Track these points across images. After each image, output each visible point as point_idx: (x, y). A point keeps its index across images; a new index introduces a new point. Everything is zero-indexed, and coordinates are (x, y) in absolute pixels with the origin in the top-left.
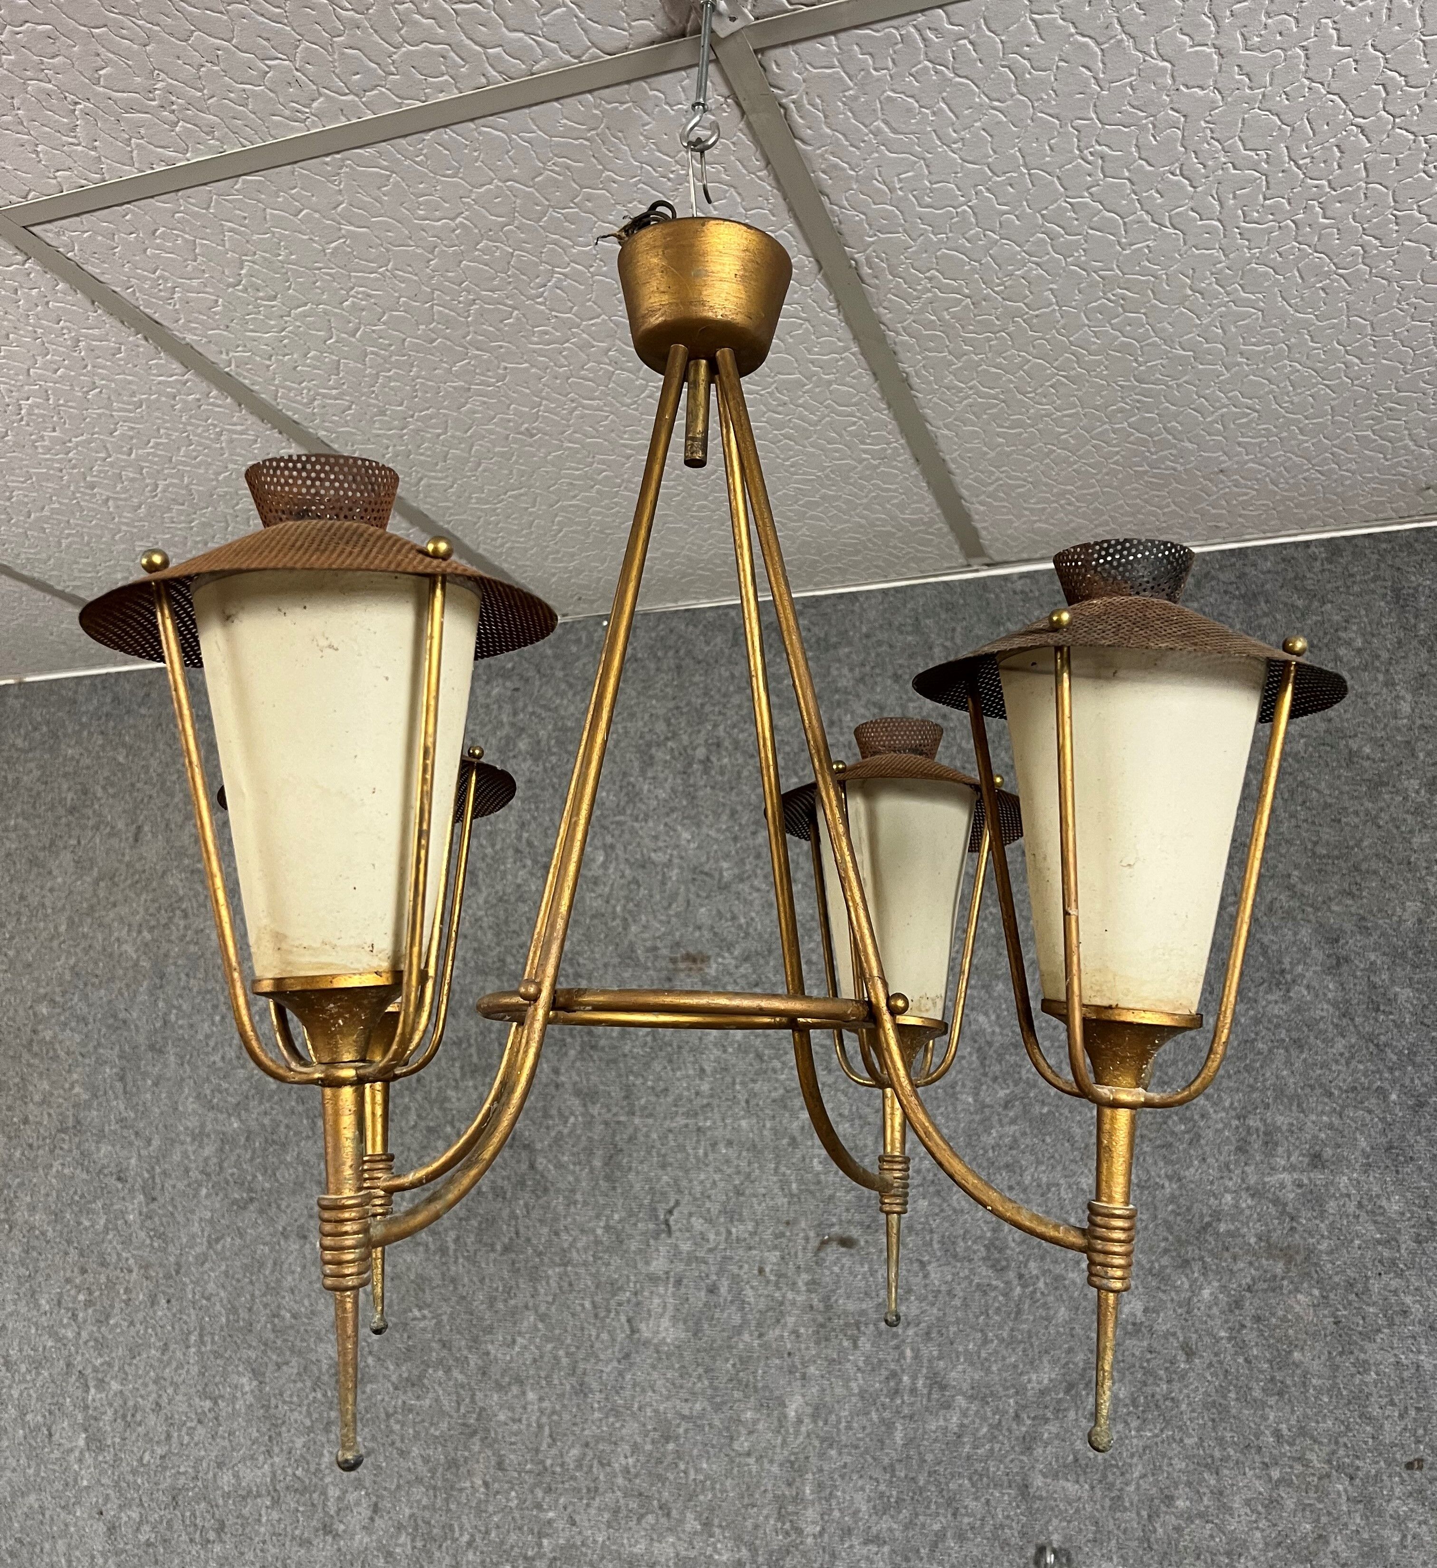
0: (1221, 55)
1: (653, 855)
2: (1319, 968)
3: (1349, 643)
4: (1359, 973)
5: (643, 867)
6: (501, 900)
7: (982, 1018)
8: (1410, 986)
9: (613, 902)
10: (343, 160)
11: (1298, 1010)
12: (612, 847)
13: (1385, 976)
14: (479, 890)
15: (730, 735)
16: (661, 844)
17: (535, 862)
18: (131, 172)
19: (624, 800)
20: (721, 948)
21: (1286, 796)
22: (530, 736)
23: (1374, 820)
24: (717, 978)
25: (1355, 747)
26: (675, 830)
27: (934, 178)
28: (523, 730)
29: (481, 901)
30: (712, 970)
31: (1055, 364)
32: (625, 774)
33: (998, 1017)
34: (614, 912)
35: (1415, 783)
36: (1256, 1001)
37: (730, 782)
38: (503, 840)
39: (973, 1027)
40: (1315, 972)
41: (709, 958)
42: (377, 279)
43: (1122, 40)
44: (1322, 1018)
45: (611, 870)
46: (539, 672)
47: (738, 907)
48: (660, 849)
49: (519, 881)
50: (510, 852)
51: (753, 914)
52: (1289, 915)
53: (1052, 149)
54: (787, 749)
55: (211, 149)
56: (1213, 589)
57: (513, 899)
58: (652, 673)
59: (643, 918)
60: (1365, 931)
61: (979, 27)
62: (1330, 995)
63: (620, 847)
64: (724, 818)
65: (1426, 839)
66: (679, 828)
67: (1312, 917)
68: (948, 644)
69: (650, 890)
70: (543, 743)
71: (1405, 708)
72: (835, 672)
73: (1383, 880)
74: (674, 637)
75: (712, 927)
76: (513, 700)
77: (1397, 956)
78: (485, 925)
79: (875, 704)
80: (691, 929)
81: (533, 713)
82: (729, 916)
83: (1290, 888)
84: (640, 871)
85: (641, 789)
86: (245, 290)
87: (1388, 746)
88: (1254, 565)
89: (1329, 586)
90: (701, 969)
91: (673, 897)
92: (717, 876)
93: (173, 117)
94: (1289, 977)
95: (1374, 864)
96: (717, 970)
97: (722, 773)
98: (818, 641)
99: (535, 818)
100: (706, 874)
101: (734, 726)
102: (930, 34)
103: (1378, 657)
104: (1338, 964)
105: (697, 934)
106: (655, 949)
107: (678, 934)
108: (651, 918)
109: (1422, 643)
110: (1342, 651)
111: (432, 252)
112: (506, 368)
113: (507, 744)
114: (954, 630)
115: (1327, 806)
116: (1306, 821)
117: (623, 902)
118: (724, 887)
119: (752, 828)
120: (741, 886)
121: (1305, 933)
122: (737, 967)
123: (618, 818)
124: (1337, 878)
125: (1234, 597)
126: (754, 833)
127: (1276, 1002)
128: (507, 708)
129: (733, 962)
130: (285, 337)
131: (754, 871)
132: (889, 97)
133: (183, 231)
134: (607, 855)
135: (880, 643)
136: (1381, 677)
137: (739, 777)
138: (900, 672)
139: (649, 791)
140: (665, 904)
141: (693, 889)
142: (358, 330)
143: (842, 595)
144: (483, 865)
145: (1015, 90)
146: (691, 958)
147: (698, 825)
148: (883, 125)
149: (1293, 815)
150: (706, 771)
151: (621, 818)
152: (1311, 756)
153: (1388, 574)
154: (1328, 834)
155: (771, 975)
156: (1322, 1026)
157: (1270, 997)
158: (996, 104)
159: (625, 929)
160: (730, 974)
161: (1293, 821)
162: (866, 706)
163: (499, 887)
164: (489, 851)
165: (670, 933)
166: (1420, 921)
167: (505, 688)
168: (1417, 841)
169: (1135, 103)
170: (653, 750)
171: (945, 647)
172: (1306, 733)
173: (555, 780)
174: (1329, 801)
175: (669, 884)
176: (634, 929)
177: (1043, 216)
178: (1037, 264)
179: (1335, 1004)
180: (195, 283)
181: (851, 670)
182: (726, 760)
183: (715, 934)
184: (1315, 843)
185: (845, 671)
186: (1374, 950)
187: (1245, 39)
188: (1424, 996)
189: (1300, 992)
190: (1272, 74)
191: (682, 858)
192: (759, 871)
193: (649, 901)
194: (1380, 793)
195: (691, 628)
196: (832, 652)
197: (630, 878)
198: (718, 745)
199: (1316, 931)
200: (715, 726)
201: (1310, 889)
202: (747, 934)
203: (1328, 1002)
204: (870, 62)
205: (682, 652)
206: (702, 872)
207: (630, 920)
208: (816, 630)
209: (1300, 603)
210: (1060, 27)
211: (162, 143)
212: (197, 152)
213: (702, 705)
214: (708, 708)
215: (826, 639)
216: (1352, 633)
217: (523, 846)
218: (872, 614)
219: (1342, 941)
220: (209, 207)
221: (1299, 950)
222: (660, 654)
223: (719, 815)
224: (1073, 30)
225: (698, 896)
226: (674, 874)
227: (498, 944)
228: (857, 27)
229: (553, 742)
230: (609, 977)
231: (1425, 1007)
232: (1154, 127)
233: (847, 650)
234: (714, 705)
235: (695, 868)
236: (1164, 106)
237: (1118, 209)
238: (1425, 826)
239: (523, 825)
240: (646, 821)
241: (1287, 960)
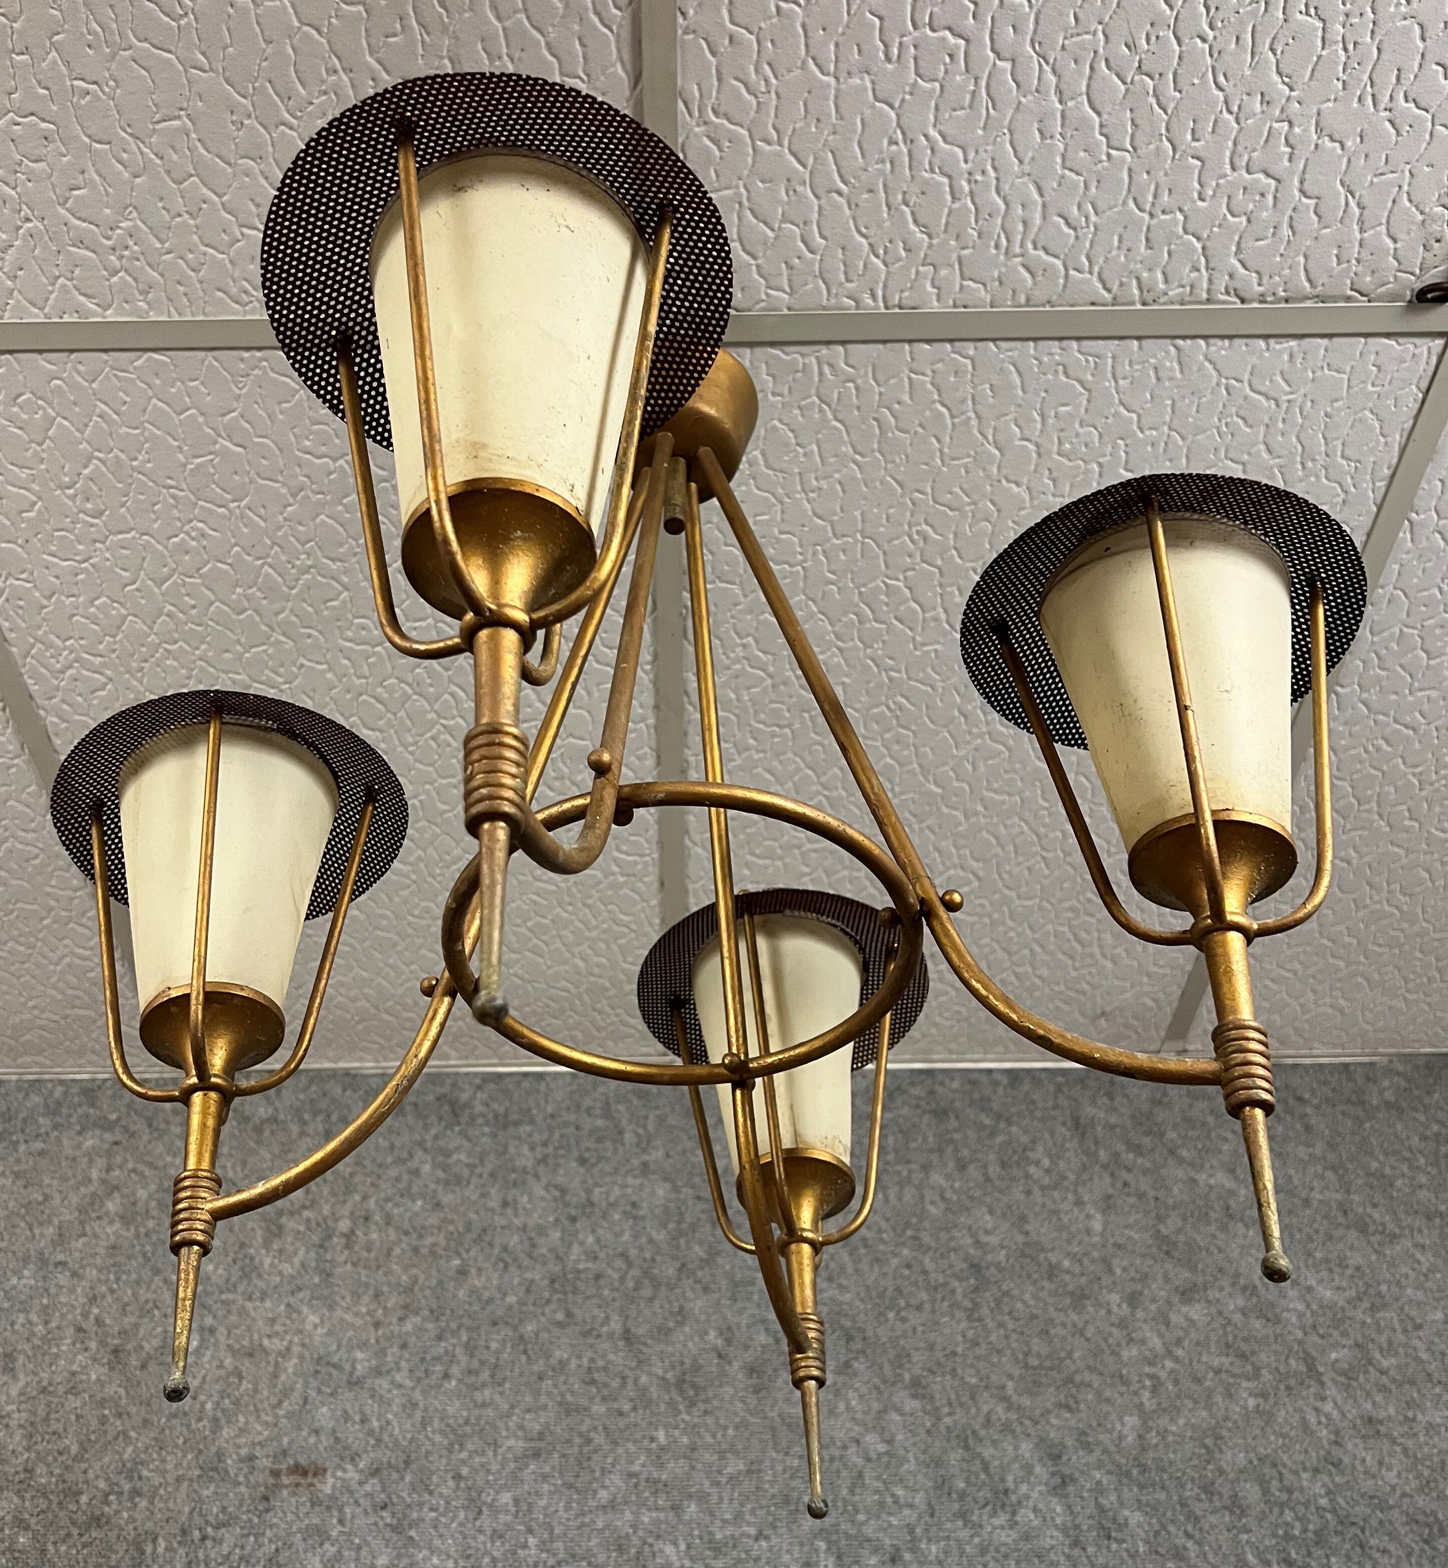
0: (1039, 455)
1: (266, 1342)
2: (1043, 1488)
3: (1037, 1163)
4: (1085, 1494)
5: (251, 1355)
6: (44, 1390)
7: (669, 1549)
8: (1139, 1509)
9: (203, 1398)
10: (261, 359)
11: (1026, 1537)
12: (212, 1330)
13: (1113, 1498)
14: (15, 1378)
15: (382, 1209)
16: (278, 1328)
17: (102, 1343)
18: (37, 316)
19: (236, 1273)
20: (342, 1459)
21: (992, 1305)
22: (124, 1196)
23: (1082, 1333)
24: (333, 1498)
25: (1054, 1261)
26: (299, 1312)
27: (784, 527)
28: (116, 1188)
29: (14, 1393)
30: (327, 1486)
31: (824, 779)
32: (243, 1245)
33: (689, 1547)
34: (202, 1410)
35: (1115, 1298)
36: (981, 1526)
37: (376, 1259)
38: (63, 1316)
39: (658, 1560)
40: (1041, 1493)
41: (325, 1470)
42: (223, 517)
43: (969, 418)
44: (1053, 1547)
45: (206, 1359)
46: (150, 1125)
47: (371, 1407)
48: (277, 1334)
49: (75, 1368)
50: (71, 1331)
51: (390, 1416)
52: (1007, 1429)
53: (888, 520)
54: (451, 1228)
55: (136, 311)
56: (904, 1103)
57: (61, 1389)
58: (294, 1136)
59: (241, 1419)
60: (1086, 1446)
61: (866, 373)
62: (1058, 1521)
63: (222, 1331)
64: (366, 1299)
65: (1134, 1352)
66: (305, 1309)
67: (1031, 1431)
68: (641, 1131)
69: (256, 1384)
70: (140, 1204)
71: (1097, 1225)
72: (512, 1150)
73: (1098, 1393)
74: (327, 1101)
75: (334, 1431)
76: (109, 1154)
77: (1122, 1474)
78: (13, 1423)
79: (556, 1187)
80: (304, 1433)
81: (134, 1171)
82: (357, 1418)
83: (1006, 1399)
84: (247, 1362)
85: (261, 1263)
86: (73, 498)
87: (1086, 1261)
88: (942, 1084)
89: (1014, 1110)
90: (312, 1485)
91: (286, 1393)
92: (347, 1367)
93: (117, 264)
94: (1013, 1498)
95: (1088, 1377)
96: (334, 1486)
97: (369, 1251)
98: (496, 1117)
99: (112, 1291)
100: (334, 1366)
101: (388, 1200)
102: (826, 370)
103: (1065, 1178)
104: (1064, 1484)
105: (312, 1440)
106: (251, 1458)
107: (286, 1440)
108: (252, 1419)
109: (1105, 1167)
110: (1032, 1170)
111: (294, 495)
112: (302, 666)
113: (92, 1204)
114: (646, 1118)
115: (1033, 1317)
116: (1014, 1330)
117: (216, 1398)
118: (354, 1383)
119: (400, 1313)
120: (377, 1381)
121: (1026, 1448)
122: (360, 1483)
123: (224, 1297)
124: (1052, 1390)
125: (925, 1112)
126: (401, 1319)
127: (1002, 1527)
128: (101, 1163)
129: (357, 1476)
130: (83, 571)
131: (397, 1363)
132: (774, 426)
133: (50, 404)
134: (202, 1340)
135: (566, 1124)
136: (1070, 1197)
137: (389, 1254)
138: (587, 1155)
139: (272, 1265)
140: (273, 1400)
141: (314, 1383)
142: (168, 578)
143: (526, 1075)
144: (27, 1347)
145: (876, 446)
146: (299, 1470)
147: (331, 1308)
148: (760, 457)
149: (1001, 1325)
150: (348, 1246)
151: (231, 1296)
152: (1013, 1266)
153: (1066, 1104)
154: (1037, 1345)
155: (404, 1495)
156: (1053, 1557)
157: (997, 1522)
158: (858, 457)
159: (213, 1432)
160: (351, 1492)
161: (1002, 1331)
162: (546, 1188)
163: (45, 1376)
164: (40, 1329)
165: (278, 1438)
166: (1140, 1437)
167: (102, 1139)
168: (1125, 1354)
169: (965, 486)
170: (284, 1220)
171: (637, 1135)
172: (1006, 1243)
173: (148, 1248)
174: (1035, 1311)
175: (283, 1378)
176: (226, 1432)
177: (860, 593)
178: (840, 650)
179: (1064, 1530)
180: (24, 474)
181: (532, 1149)
182: (374, 1236)
183: (337, 1439)
184: (1026, 1354)
185: (525, 1150)
186: (1099, 1468)
187: (1060, 443)
188: (1154, 1521)
189: (1026, 1516)
190: (1072, 485)
191: (303, 1345)
192: (403, 1364)
193: (253, 1397)
194: (1084, 1307)
195: (348, 1093)
196: (511, 1129)
197: (230, 1369)
198: (367, 1219)
199: (1037, 1446)
200: (365, 1198)
201: (1026, 1401)
202: (379, 1441)
203: (1056, 1527)
204: (771, 385)
205: (334, 1118)
206: (328, 1363)
207: (223, 1421)
208: (495, 1106)
209: (987, 1122)
210: (927, 391)
211: (89, 291)
212: (119, 311)
213: (352, 1175)
214: (358, 1179)
215: (506, 1116)
216: (1038, 1153)
217: (89, 1324)
218: (559, 1095)
219: (1065, 1458)
220: (93, 381)
221: (1022, 1467)
222: (307, 1117)
223: (359, 1297)
224: (936, 397)
225: (319, 1391)
226: (291, 1365)
227: (28, 1449)
228: (773, 344)
229: (153, 1204)
230: (182, 1495)
231: (1157, 1534)
232: (974, 516)
233: (528, 1128)
234: (366, 1175)
235: (320, 1359)
236: (985, 496)
237: (922, 600)
238: (1132, 1340)
239: (93, 1300)
240: (262, 1300)
241: (1010, 1478)
